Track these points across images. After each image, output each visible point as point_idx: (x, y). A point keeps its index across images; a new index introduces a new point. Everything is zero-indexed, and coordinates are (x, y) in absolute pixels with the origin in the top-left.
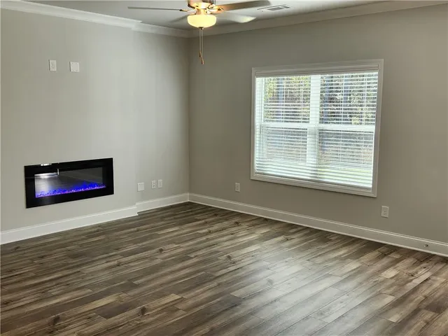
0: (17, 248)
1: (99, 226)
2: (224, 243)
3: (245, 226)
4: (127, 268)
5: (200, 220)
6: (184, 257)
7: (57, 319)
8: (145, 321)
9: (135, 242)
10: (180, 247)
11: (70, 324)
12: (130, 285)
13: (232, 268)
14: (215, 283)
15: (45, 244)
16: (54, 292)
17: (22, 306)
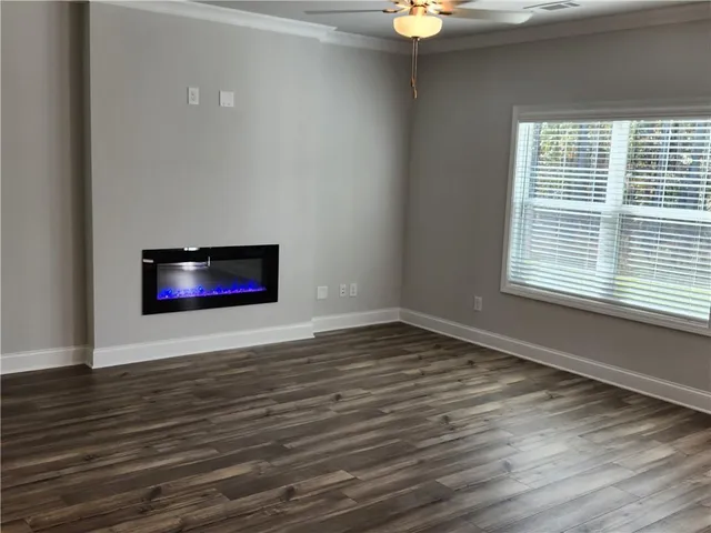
0: (124, 374)
1: (253, 350)
2: (444, 395)
3: (483, 368)
4: (278, 421)
5: (410, 353)
6: (372, 412)
7: (157, 492)
8: (289, 509)
9: (300, 380)
10: (369, 395)
11: (173, 502)
12: (278, 450)
13: (447, 438)
14: (414, 460)
15: (166, 372)
16: (163, 447)
17: (111, 466)
